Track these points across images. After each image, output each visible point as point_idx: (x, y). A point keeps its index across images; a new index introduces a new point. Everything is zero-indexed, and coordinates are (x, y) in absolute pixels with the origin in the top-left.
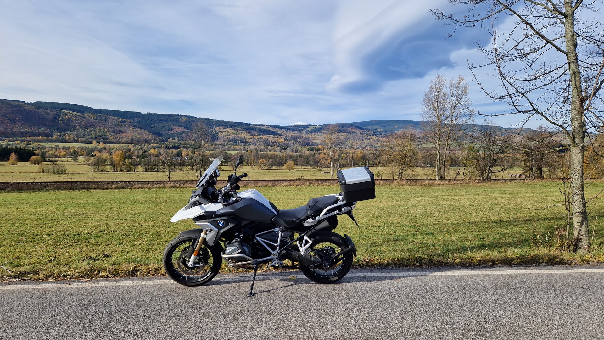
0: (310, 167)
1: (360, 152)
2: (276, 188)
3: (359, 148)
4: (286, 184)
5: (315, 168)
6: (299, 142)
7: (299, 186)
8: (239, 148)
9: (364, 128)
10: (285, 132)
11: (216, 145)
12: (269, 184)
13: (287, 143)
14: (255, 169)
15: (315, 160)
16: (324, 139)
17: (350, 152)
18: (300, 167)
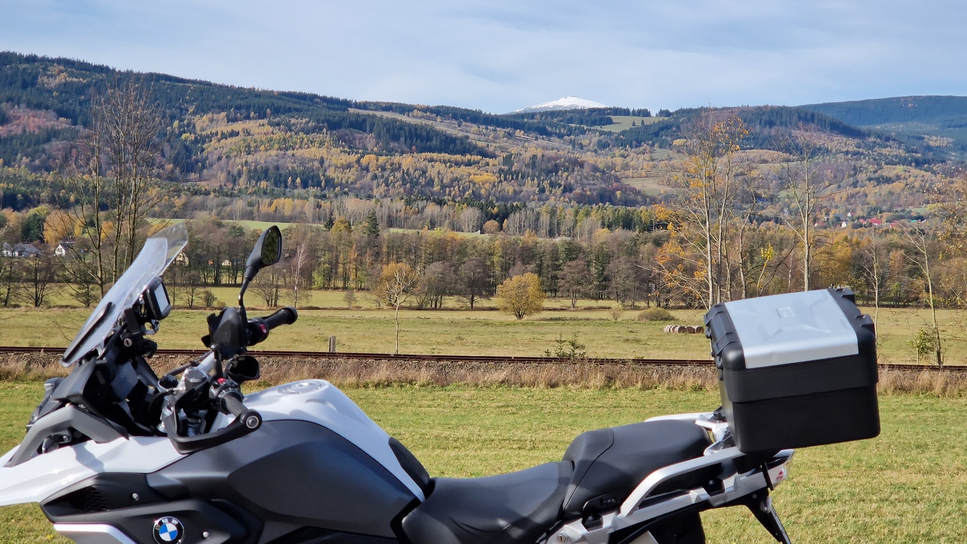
0: (614, 304)
1: (846, 239)
2: (454, 393)
3: (838, 220)
4: (500, 375)
5: (637, 308)
6: (568, 189)
7: (561, 389)
8: (294, 207)
9: (864, 128)
10: (504, 142)
11: (196, 193)
12: (424, 375)
13: (509, 188)
14: (364, 305)
15: (638, 271)
16: (679, 177)
17: (797, 241)
18: (568, 303)
